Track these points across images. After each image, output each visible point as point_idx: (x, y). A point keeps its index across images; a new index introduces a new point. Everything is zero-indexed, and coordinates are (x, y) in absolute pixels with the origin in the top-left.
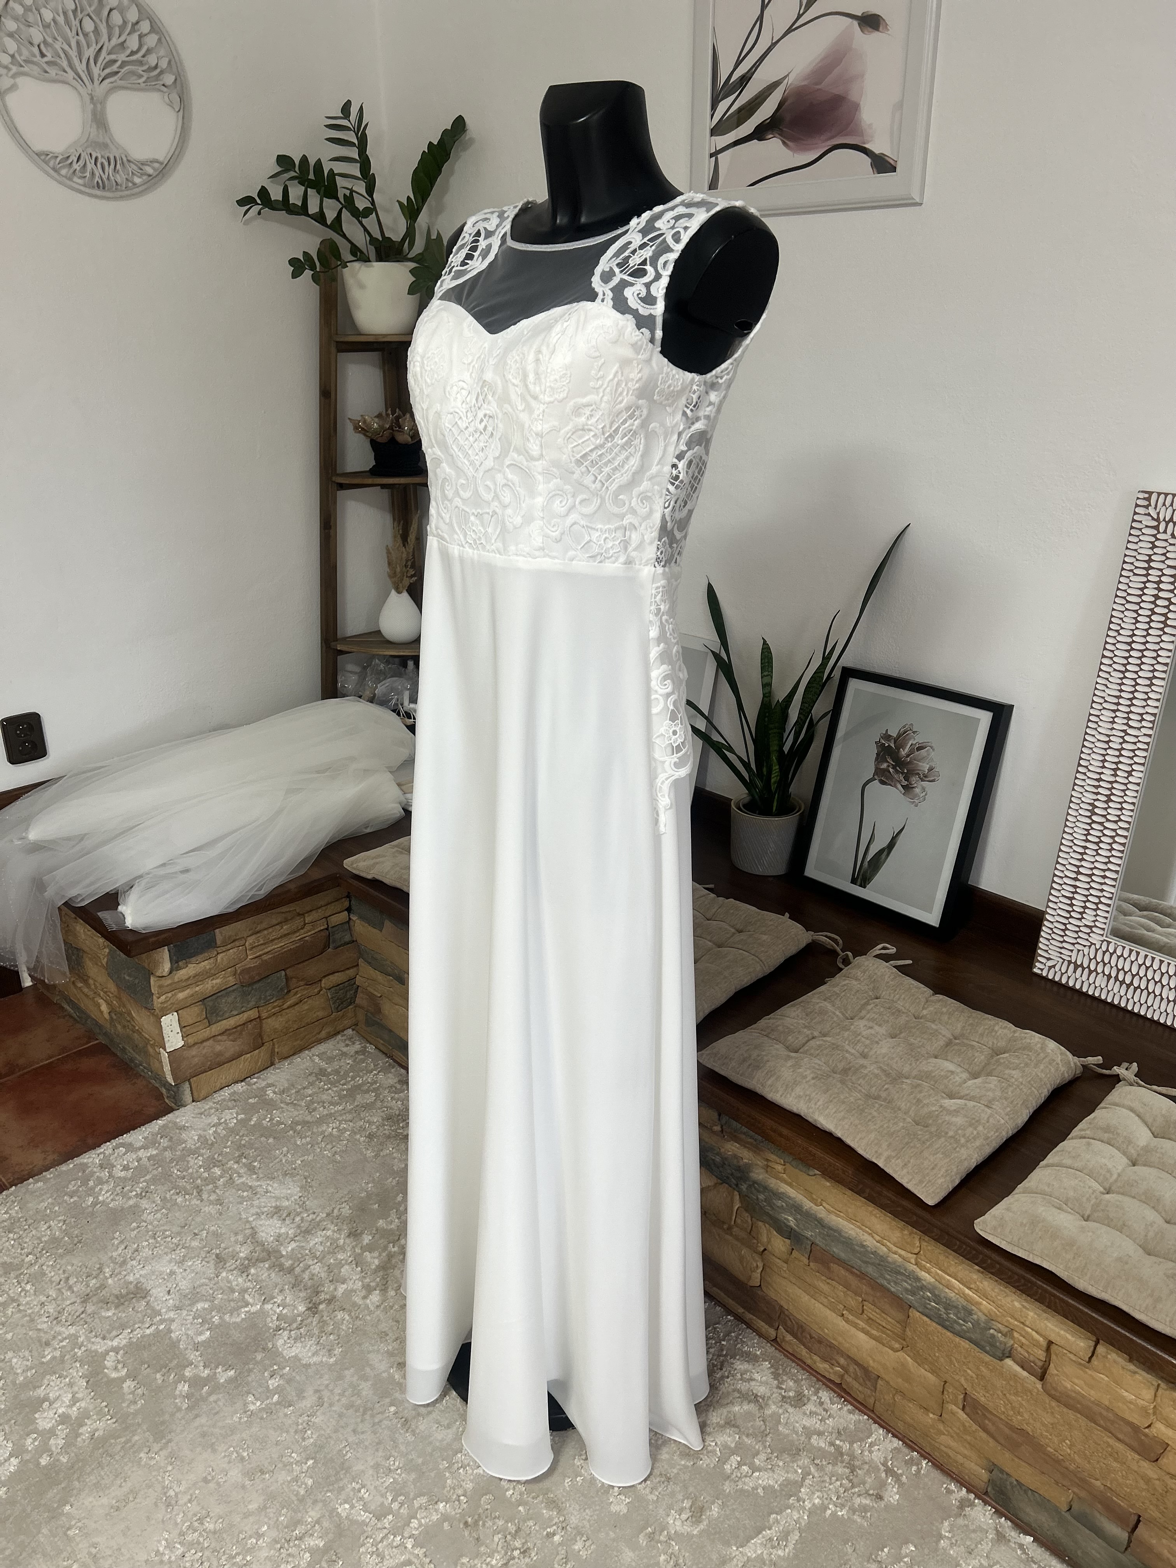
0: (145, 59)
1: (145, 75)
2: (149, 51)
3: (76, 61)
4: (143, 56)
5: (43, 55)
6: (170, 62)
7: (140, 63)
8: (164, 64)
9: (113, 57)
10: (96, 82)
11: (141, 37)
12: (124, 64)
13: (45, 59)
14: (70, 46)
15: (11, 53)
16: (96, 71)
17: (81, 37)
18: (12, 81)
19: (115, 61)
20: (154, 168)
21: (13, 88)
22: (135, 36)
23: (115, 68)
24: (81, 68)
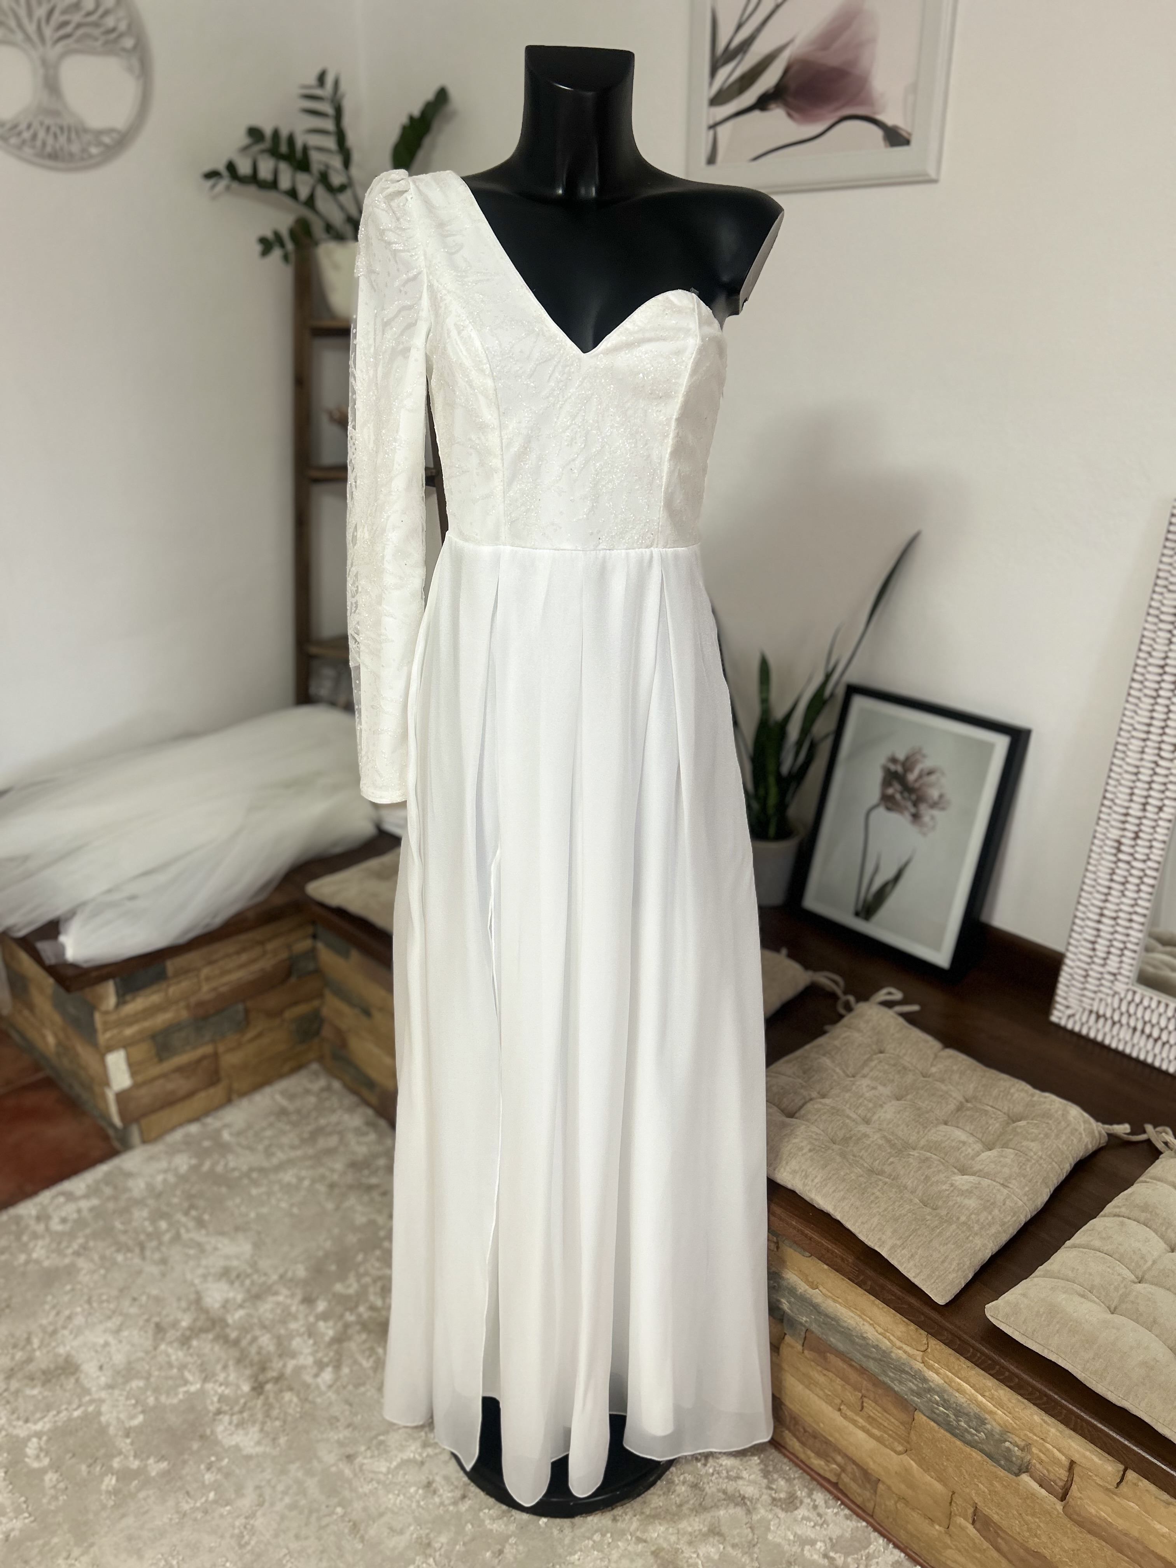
0: (102, 22)
1: (102, 39)
2: (106, 13)
3: (25, 21)
4: (100, 18)
6: (129, 25)
7: (97, 25)
8: (123, 27)
9: (66, 18)
10: (47, 43)
12: (78, 26)
16: (47, 32)
19: (68, 23)
20: (110, 139)
23: (68, 29)
24: (31, 29)
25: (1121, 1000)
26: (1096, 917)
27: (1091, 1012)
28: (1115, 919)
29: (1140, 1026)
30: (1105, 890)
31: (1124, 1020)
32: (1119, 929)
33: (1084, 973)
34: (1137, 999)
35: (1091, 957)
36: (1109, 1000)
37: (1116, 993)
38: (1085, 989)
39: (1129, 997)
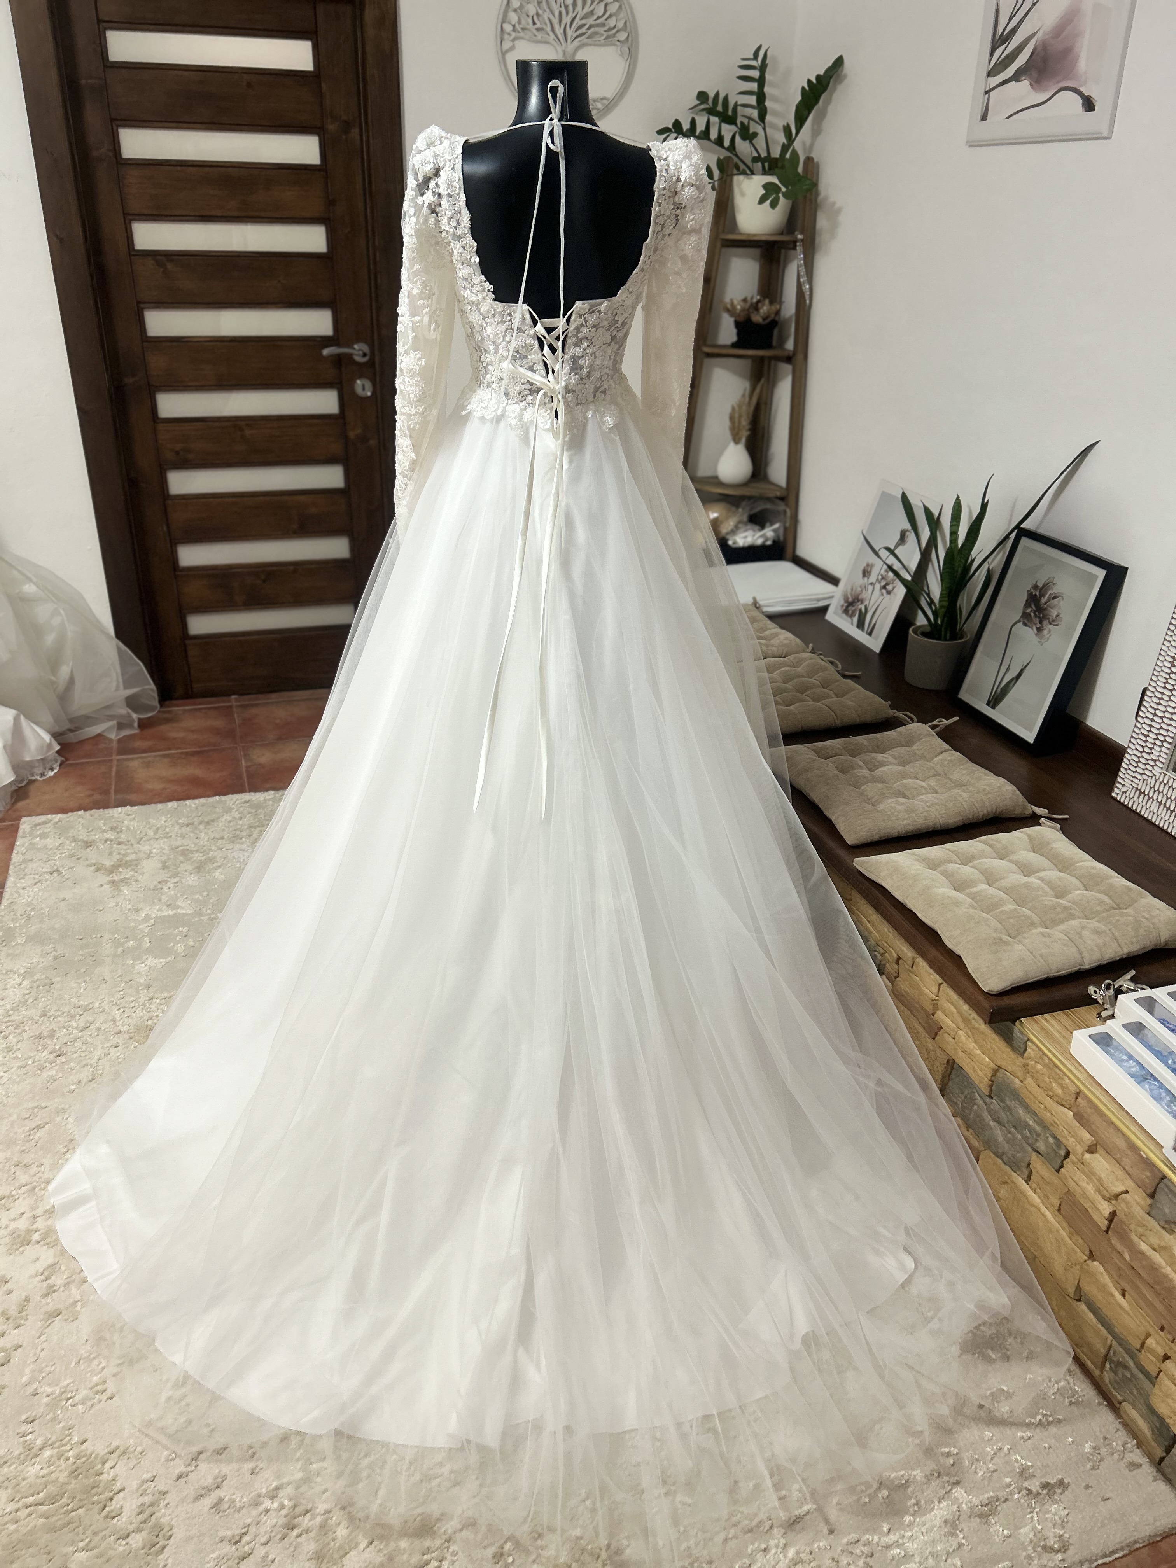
0: (607, 22)
1: (605, 34)
2: (610, 16)
3: (556, 26)
4: (606, 20)
5: (534, 23)
6: (626, 23)
7: (603, 25)
8: (620, 25)
9: (584, 22)
10: (569, 40)
11: (606, 5)
12: (591, 27)
13: (536, 26)
14: (554, 15)
15: (513, 23)
16: (570, 33)
17: (563, 10)
18: (511, 44)
19: (585, 25)
20: (603, 104)
21: (513, 48)
22: (602, 5)
23: (584, 30)
24: (559, 31)
25: (1156, 780)
26: (1151, 717)
27: (1137, 789)
28: (1162, 717)
29: (1163, 802)
30: (1159, 696)
31: (1155, 798)
32: (1164, 726)
33: (1137, 760)
34: (1165, 782)
35: (1143, 747)
36: (1149, 780)
37: (1154, 775)
38: (1136, 772)
39: (1161, 780)
